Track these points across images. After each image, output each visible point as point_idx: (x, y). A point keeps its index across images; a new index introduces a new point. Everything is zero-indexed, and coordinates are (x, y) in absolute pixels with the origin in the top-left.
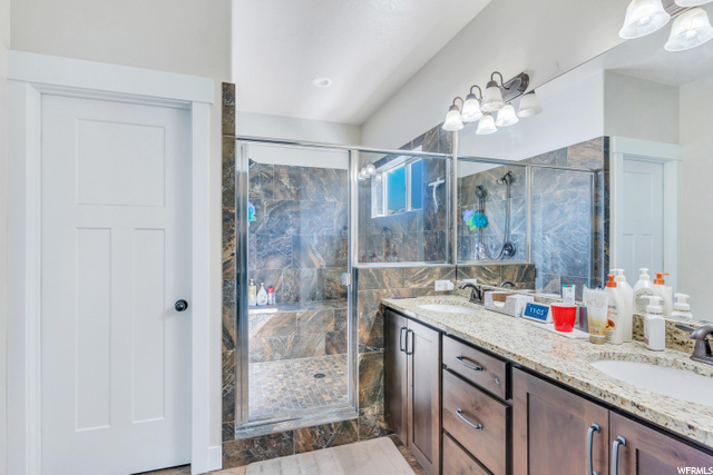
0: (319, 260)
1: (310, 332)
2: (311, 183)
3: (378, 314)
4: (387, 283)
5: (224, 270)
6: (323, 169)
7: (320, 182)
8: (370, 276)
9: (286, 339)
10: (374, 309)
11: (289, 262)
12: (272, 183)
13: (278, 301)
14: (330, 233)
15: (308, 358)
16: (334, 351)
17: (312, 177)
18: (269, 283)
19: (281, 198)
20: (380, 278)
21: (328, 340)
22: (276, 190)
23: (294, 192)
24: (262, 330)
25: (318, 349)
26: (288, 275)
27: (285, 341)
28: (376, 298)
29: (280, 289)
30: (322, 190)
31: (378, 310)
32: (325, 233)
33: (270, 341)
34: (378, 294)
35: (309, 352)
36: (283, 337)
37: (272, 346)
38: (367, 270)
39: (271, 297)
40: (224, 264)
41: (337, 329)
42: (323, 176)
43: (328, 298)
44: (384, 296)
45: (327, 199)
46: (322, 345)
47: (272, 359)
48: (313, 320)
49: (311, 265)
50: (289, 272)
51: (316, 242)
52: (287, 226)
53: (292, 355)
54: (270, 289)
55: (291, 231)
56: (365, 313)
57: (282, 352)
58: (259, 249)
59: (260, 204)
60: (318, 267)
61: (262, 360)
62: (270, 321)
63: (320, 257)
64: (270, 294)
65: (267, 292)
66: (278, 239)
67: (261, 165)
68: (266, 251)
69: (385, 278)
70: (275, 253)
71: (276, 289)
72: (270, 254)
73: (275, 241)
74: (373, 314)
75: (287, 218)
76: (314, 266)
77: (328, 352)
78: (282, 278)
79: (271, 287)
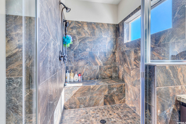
0: (100, 62)
1: (97, 95)
2: (97, 29)
3: (174, 110)
4: (181, 80)
5: (7, 65)
6: (102, 23)
7: (101, 29)
8: (167, 73)
9: (86, 98)
10: (170, 105)
11: (87, 63)
12: (80, 29)
13: (83, 79)
14: (105, 51)
15: (96, 107)
16: (108, 104)
17: (97, 27)
18: (79, 72)
19: (84, 35)
20: (176, 75)
21: (105, 98)
22: (82, 33)
23: (89, 33)
24: (75, 94)
25: (100, 102)
26: (87, 69)
27: (85, 99)
28: (171, 95)
29: (83, 75)
30: (101, 32)
31: (173, 107)
32: (102, 51)
33: (79, 99)
34: (174, 90)
35: (96, 104)
36: (85, 97)
37: (80, 101)
38: (164, 67)
39: (80, 78)
40: (8, 58)
41: (109, 93)
42: (102, 26)
43: (104, 78)
44: (179, 92)
45: (103, 36)
46: (102, 101)
47: (80, 107)
48: (98, 89)
49: (96, 64)
50: (87, 67)
51: (99, 54)
52: (86, 48)
53: (89, 106)
54: (79, 74)
55: (88, 50)
56: (163, 110)
57: (84, 104)
58: (75, 57)
59: (75, 38)
60: (99, 65)
61: (75, 108)
62: (79, 90)
63: (100, 61)
64: (79, 77)
65: (78, 76)
66: (83, 53)
67: (76, 21)
68: (77, 58)
69: (180, 75)
70: (81, 59)
71: (82, 75)
72: (79, 59)
73: (81, 54)
74: (169, 111)
75: (86, 44)
76: (98, 65)
77: (105, 104)
78: (84, 69)
79: (80, 74)
